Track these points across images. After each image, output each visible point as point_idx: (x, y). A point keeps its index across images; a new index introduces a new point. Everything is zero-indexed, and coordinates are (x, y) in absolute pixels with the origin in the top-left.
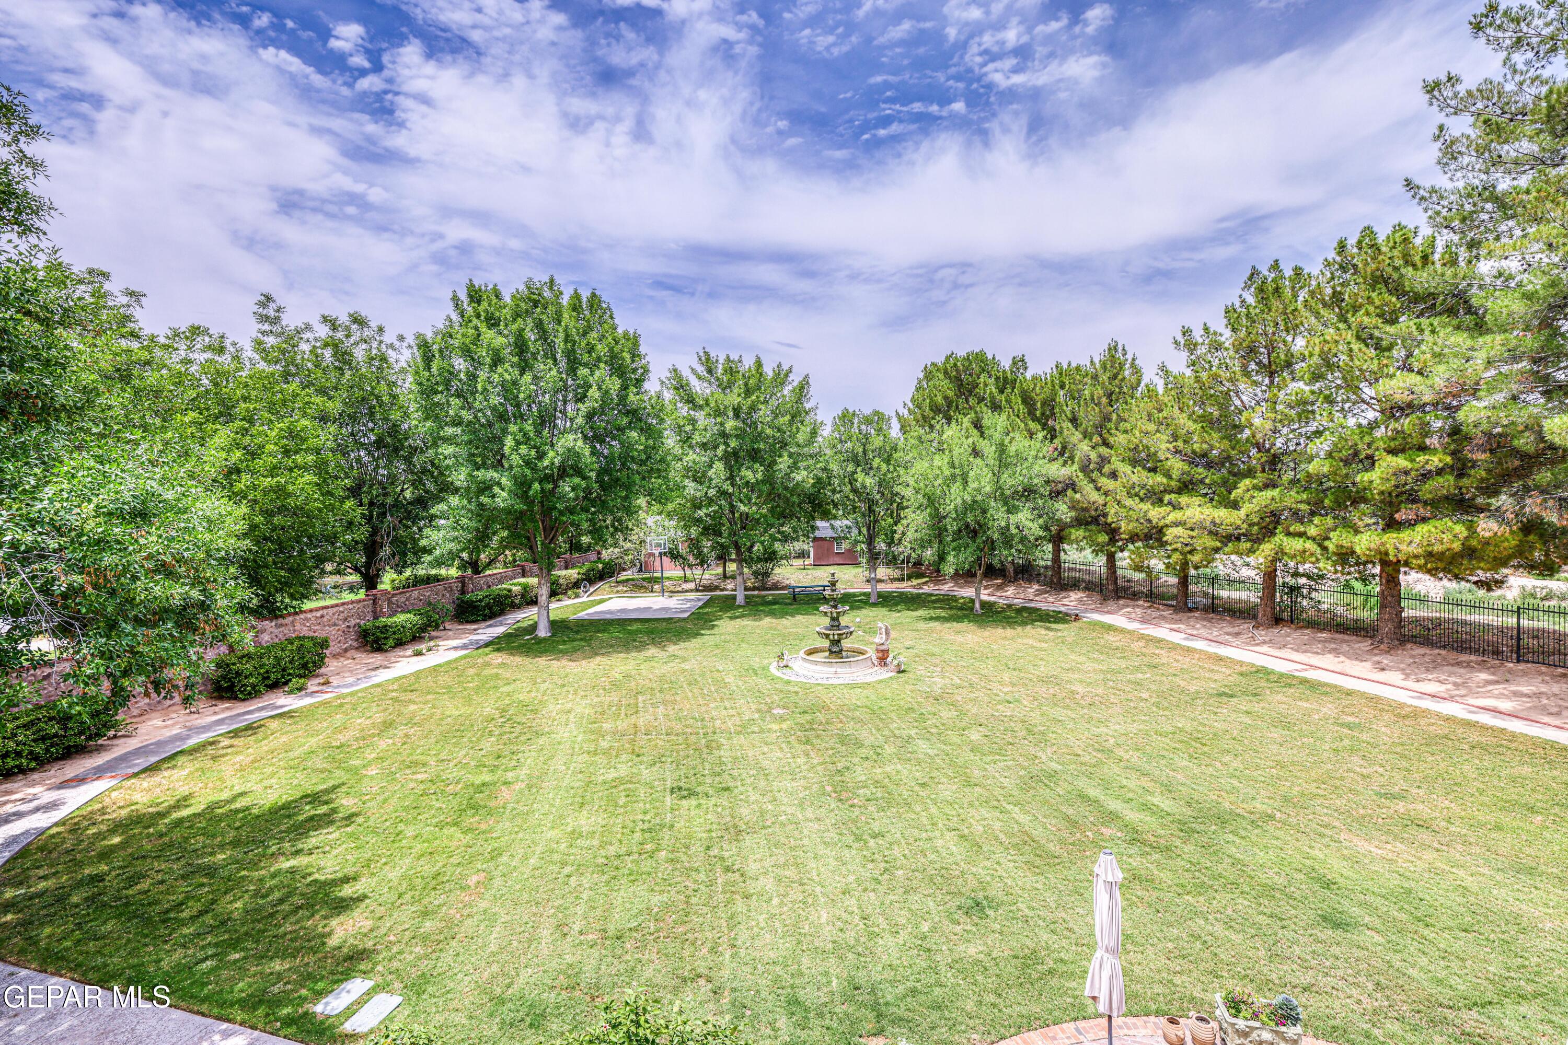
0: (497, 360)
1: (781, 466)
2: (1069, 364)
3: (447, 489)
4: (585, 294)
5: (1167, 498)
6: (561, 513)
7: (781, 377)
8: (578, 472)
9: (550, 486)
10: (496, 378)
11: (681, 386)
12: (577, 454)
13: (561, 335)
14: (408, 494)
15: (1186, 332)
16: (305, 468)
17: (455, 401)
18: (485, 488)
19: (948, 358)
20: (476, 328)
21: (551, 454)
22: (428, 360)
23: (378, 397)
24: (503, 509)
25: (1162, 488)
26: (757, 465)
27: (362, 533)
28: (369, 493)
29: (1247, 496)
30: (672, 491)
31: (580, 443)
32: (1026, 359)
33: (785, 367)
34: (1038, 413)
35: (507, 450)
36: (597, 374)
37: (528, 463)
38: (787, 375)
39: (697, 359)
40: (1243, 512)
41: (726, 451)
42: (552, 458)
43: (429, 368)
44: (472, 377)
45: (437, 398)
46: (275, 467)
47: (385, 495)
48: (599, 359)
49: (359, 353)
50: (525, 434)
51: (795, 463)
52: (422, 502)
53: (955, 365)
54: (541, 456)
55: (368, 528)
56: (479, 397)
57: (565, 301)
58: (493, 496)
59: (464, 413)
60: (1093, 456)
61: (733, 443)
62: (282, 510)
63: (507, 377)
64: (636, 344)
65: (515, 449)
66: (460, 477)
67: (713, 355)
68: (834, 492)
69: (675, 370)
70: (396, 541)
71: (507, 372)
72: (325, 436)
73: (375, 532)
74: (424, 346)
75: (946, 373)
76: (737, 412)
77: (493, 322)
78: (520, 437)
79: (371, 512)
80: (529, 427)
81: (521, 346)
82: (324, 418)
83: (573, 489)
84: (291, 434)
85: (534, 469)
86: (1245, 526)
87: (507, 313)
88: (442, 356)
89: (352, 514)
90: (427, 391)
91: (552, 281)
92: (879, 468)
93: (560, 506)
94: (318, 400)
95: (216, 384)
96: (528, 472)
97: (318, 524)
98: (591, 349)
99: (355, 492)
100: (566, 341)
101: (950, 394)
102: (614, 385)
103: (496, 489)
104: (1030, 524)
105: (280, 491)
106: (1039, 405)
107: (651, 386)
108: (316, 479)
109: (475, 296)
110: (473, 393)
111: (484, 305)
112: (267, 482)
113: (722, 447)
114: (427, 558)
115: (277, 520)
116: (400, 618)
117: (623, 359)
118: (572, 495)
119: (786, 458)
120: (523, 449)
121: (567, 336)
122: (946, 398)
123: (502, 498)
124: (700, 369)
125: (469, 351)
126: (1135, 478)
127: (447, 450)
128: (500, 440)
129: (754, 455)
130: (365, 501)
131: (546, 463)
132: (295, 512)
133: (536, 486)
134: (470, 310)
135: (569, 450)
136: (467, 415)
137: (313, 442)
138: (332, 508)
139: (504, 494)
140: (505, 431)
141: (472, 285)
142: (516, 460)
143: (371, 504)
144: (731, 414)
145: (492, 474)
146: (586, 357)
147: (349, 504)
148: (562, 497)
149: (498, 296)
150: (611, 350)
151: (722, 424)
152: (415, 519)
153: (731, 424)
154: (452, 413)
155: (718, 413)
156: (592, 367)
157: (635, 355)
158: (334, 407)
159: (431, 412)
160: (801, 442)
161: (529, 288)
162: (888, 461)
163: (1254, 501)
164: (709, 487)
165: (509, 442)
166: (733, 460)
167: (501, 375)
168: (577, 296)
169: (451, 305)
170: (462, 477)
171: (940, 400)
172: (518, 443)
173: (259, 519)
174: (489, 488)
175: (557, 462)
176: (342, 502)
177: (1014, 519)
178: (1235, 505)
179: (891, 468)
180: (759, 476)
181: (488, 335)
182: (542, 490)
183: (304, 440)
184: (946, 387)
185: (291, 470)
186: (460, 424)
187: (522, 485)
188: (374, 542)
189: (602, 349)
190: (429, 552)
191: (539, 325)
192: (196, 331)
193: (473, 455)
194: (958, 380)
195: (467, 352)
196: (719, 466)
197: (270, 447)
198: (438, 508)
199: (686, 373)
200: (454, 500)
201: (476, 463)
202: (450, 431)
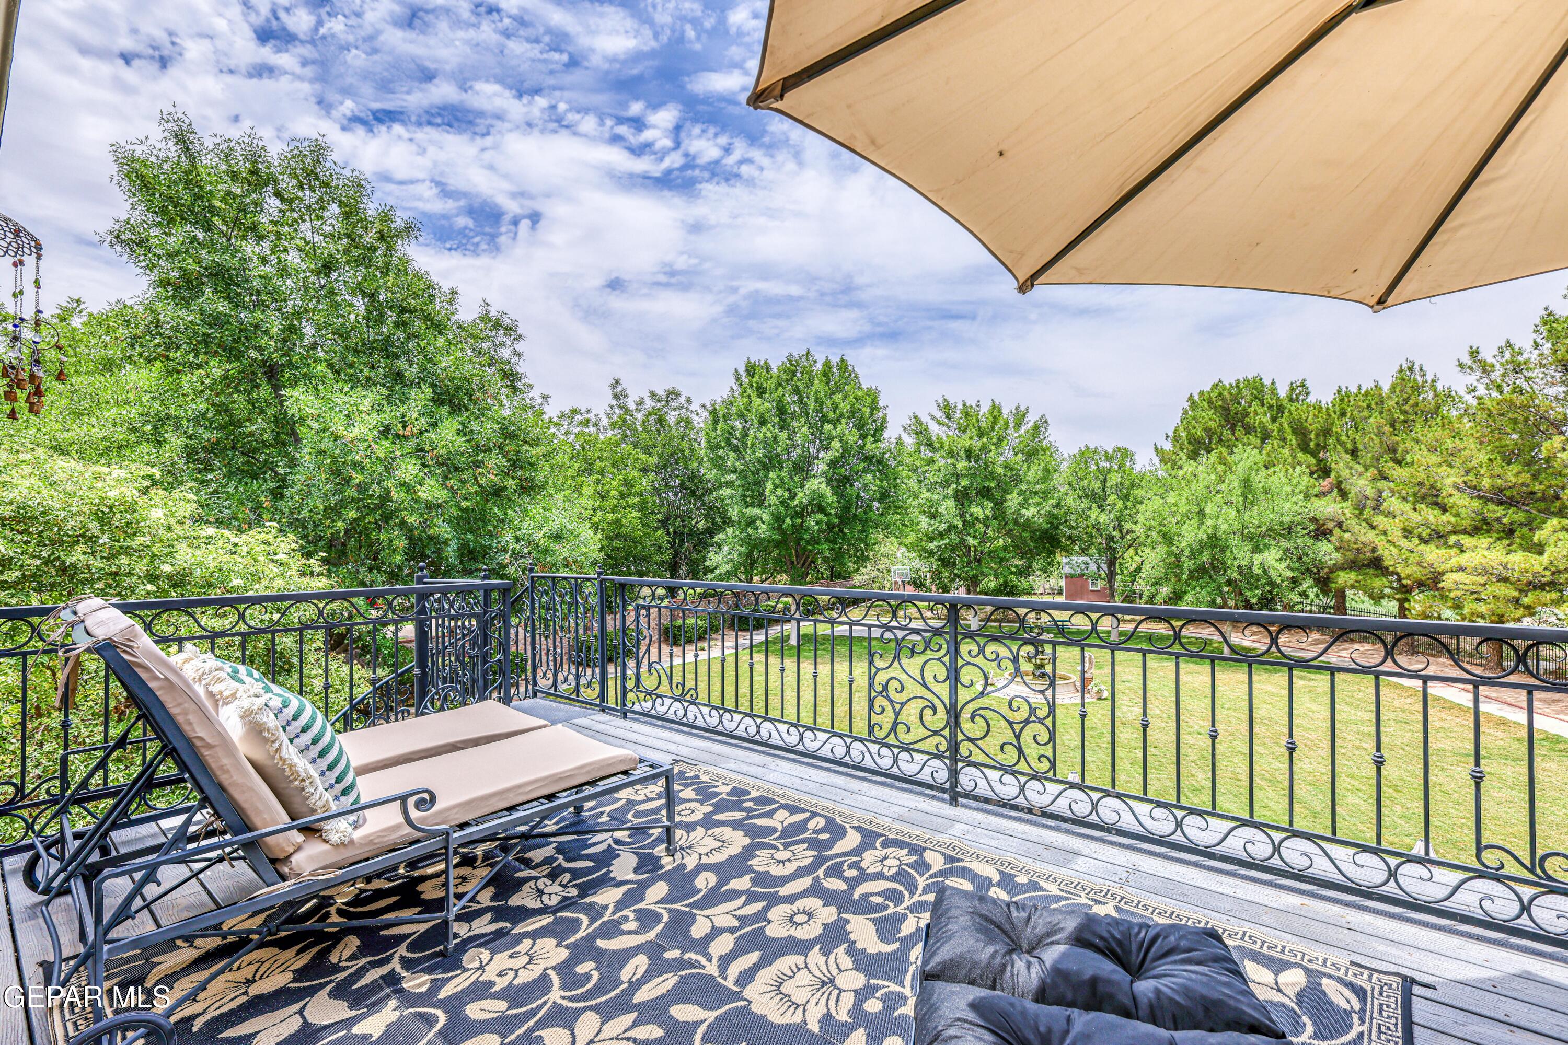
0: (763, 422)
1: (1010, 503)
2: (1360, 387)
3: (728, 522)
4: (835, 360)
5: (1453, 539)
6: (808, 542)
7: (1020, 417)
8: (821, 509)
9: (799, 521)
10: (761, 436)
11: (920, 431)
12: (822, 496)
13: (813, 398)
14: (701, 526)
15: (1474, 353)
16: (633, 506)
17: (732, 455)
18: (751, 522)
19: (1216, 386)
20: (749, 397)
21: (800, 495)
22: (716, 422)
23: (682, 451)
24: (764, 539)
25: (1449, 528)
26: (986, 502)
27: (668, 555)
28: (673, 524)
29: (1553, 538)
30: (906, 526)
31: (823, 486)
32: (1308, 384)
33: (1023, 408)
34: (1312, 445)
35: (767, 492)
36: (839, 429)
37: (782, 502)
38: (1024, 416)
39: (935, 406)
40: (1545, 558)
41: (957, 490)
42: (802, 498)
43: (715, 429)
44: (745, 435)
45: (721, 452)
46: (615, 506)
47: (684, 526)
48: (842, 415)
49: (672, 418)
50: (781, 480)
51: (1026, 500)
52: (710, 532)
53: (1220, 394)
54: (793, 496)
55: (671, 551)
56: (749, 451)
57: (819, 366)
58: (757, 528)
59: (738, 464)
60: (1370, 492)
61: (964, 482)
62: (618, 536)
63: (769, 434)
64: (875, 399)
65: (773, 492)
66: (734, 513)
67: (951, 401)
68: (1070, 528)
69: (916, 417)
70: (690, 563)
71: (767, 432)
72: (645, 483)
73: (676, 553)
74: (714, 412)
75: (1210, 402)
76: (969, 454)
77: (761, 391)
78: (777, 482)
79: (674, 539)
80: (784, 474)
81: (781, 410)
82: (645, 470)
83: (817, 523)
84: (627, 483)
85: (787, 507)
86: (1548, 573)
87: (771, 384)
88: (725, 420)
89: (661, 541)
90: (714, 447)
91: (808, 353)
92: (1114, 504)
93: (807, 537)
94: (642, 456)
95: (584, 449)
96: (782, 509)
97: (639, 547)
98: (835, 407)
99: (664, 523)
100: (816, 402)
101: (1212, 425)
102: (853, 437)
103: (759, 523)
104: (1276, 565)
105: (617, 522)
106: (1313, 436)
107: (891, 433)
108: (639, 515)
109: (751, 369)
110: (745, 449)
111: (756, 377)
112: (611, 517)
113: (953, 486)
114: (710, 576)
115: (615, 543)
116: (690, 621)
117: (863, 413)
118: (816, 528)
119: (1015, 495)
120: (779, 492)
121: (817, 398)
122: (1208, 430)
123: (763, 530)
124: (939, 415)
125: (743, 415)
126: (1416, 518)
127: (725, 492)
128: (761, 484)
129: (985, 493)
130: (671, 530)
131: (796, 502)
132: (627, 537)
133: (788, 521)
134: (745, 380)
135: (814, 491)
136: (739, 465)
137: (638, 488)
138: (648, 536)
139: (765, 527)
140: (766, 476)
141: (749, 362)
142: (773, 500)
143: (675, 533)
144: (963, 454)
145: (756, 511)
146: (831, 415)
147: (659, 532)
148: (809, 529)
149: (768, 369)
150: (852, 407)
151: (954, 465)
152: (706, 546)
153: (962, 465)
154: (729, 464)
155: (951, 454)
156: (835, 423)
157: (874, 408)
158: (653, 460)
159: (719, 464)
160: (1032, 480)
161: (789, 361)
162: (1126, 498)
163: (1559, 544)
164: (941, 523)
165: (769, 486)
166: (962, 498)
167: (765, 434)
168: (827, 363)
169: (733, 380)
170: (735, 513)
171: (1199, 433)
172: (776, 487)
173: (605, 543)
174: (754, 521)
175: (805, 501)
176: (655, 532)
177: (1257, 559)
178: (1539, 549)
179: (1129, 504)
180: (989, 512)
181: (757, 402)
182: (793, 525)
183: (633, 487)
184: (1211, 419)
185: (624, 508)
186: (735, 472)
187: (778, 520)
188: (676, 563)
189: (845, 407)
190: (712, 571)
191: (796, 391)
192: (575, 411)
193: (745, 496)
194: (1225, 409)
195: (741, 416)
196: (950, 503)
197: (613, 493)
198: (719, 537)
199: (925, 419)
200: (730, 530)
201: (746, 502)
202: (728, 477)
